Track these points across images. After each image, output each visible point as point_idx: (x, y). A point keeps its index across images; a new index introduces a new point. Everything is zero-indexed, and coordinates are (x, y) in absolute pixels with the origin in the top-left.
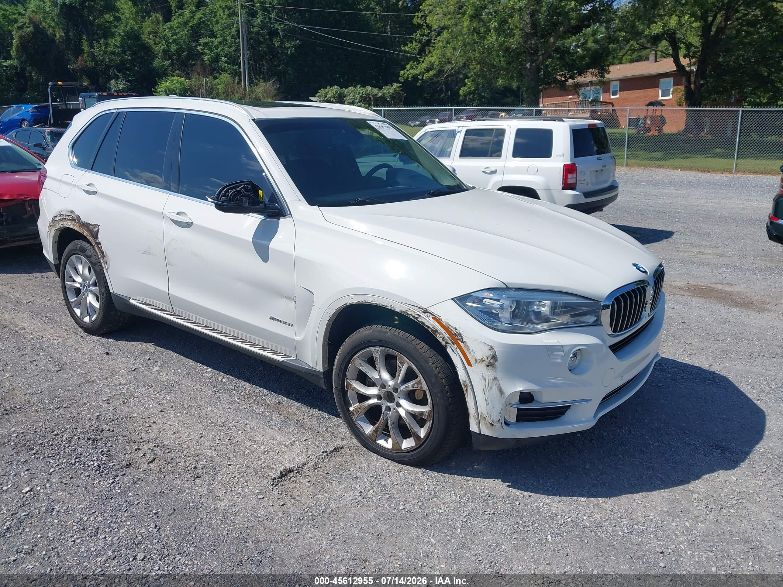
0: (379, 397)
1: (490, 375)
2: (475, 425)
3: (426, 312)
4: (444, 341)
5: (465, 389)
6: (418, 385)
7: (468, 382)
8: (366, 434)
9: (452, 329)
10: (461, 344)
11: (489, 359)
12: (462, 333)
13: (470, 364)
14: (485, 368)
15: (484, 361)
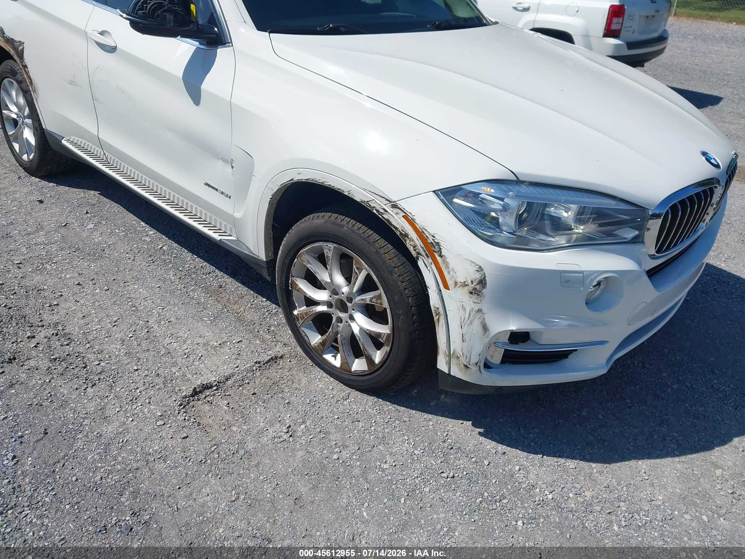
0: (329, 305)
1: (473, 305)
2: (445, 364)
3: (395, 206)
4: (415, 250)
5: (436, 318)
6: (377, 300)
7: (441, 310)
8: (311, 345)
9: (428, 236)
10: (439, 258)
11: (475, 284)
12: (442, 244)
13: (447, 287)
14: (467, 295)
15: (467, 285)
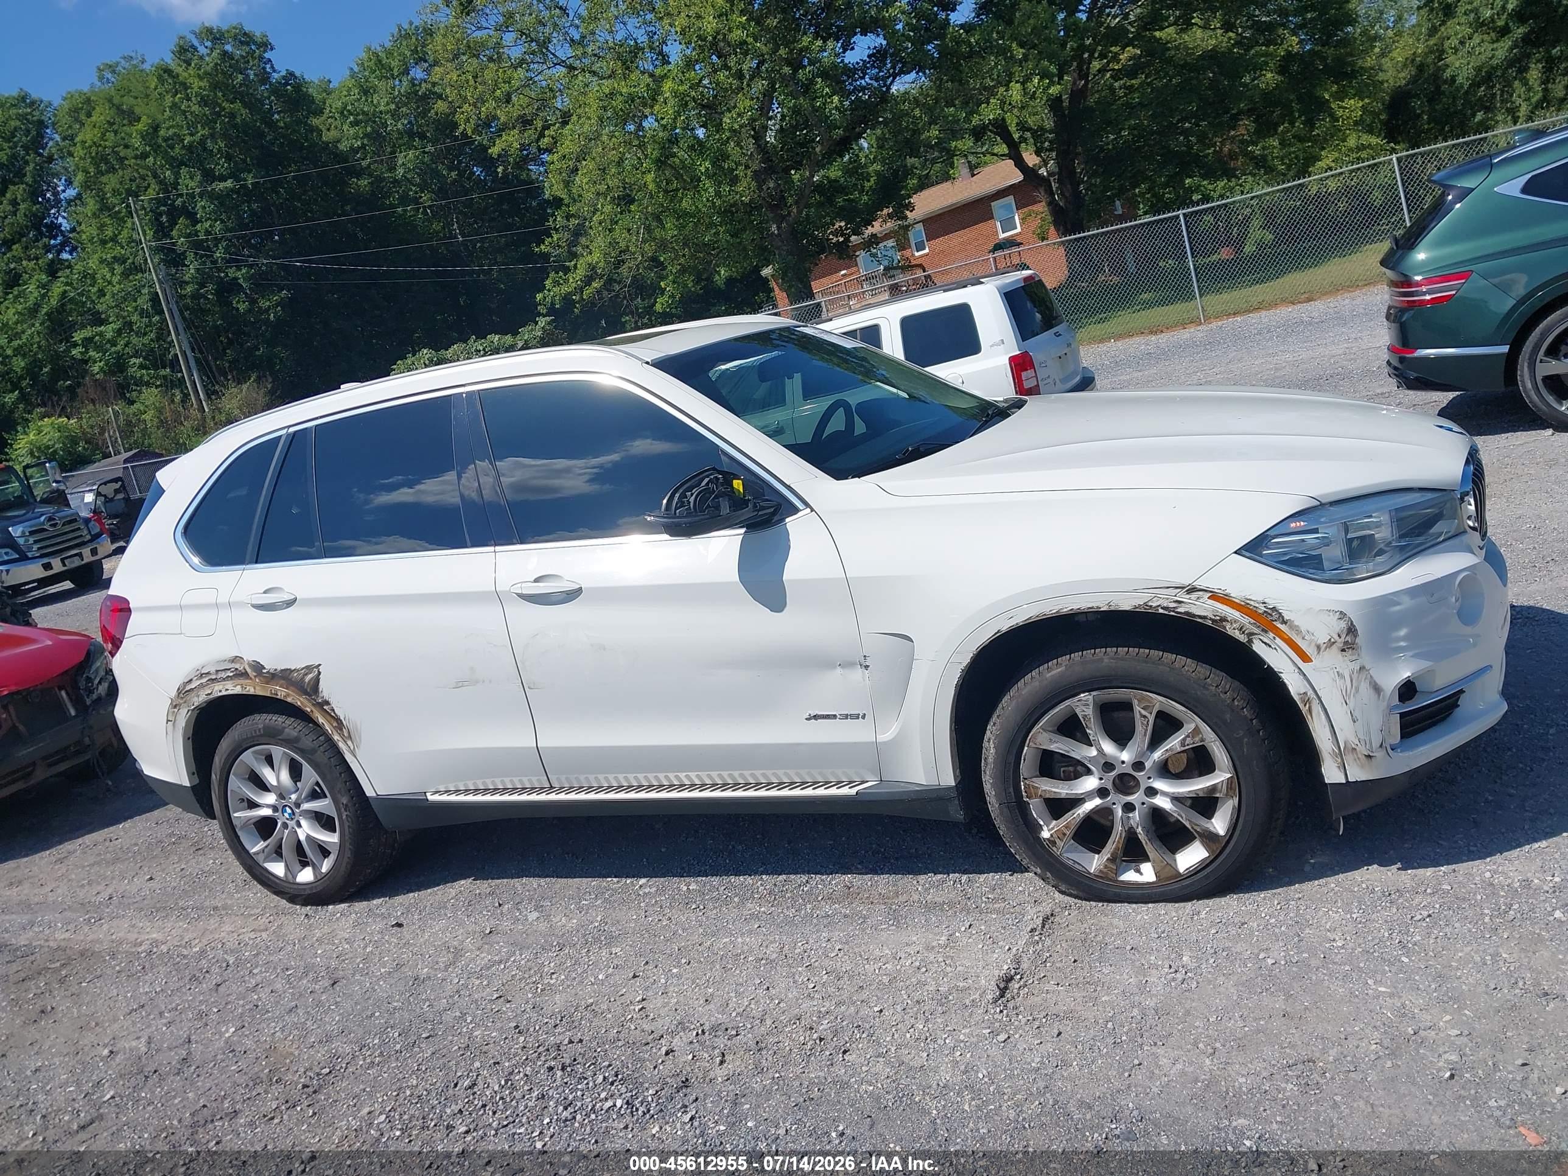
0: (1102, 792)
1: (1352, 665)
2: (1337, 770)
3: (1192, 590)
4: (1243, 633)
5: (1304, 710)
6: (1193, 737)
7: (1310, 693)
8: (1090, 873)
9: (1257, 605)
10: (1282, 627)
11: (1343, 636)
12: (1279, 606)
13: (1306, 658)
14: (1339, 655)
15: (1334, 643)
